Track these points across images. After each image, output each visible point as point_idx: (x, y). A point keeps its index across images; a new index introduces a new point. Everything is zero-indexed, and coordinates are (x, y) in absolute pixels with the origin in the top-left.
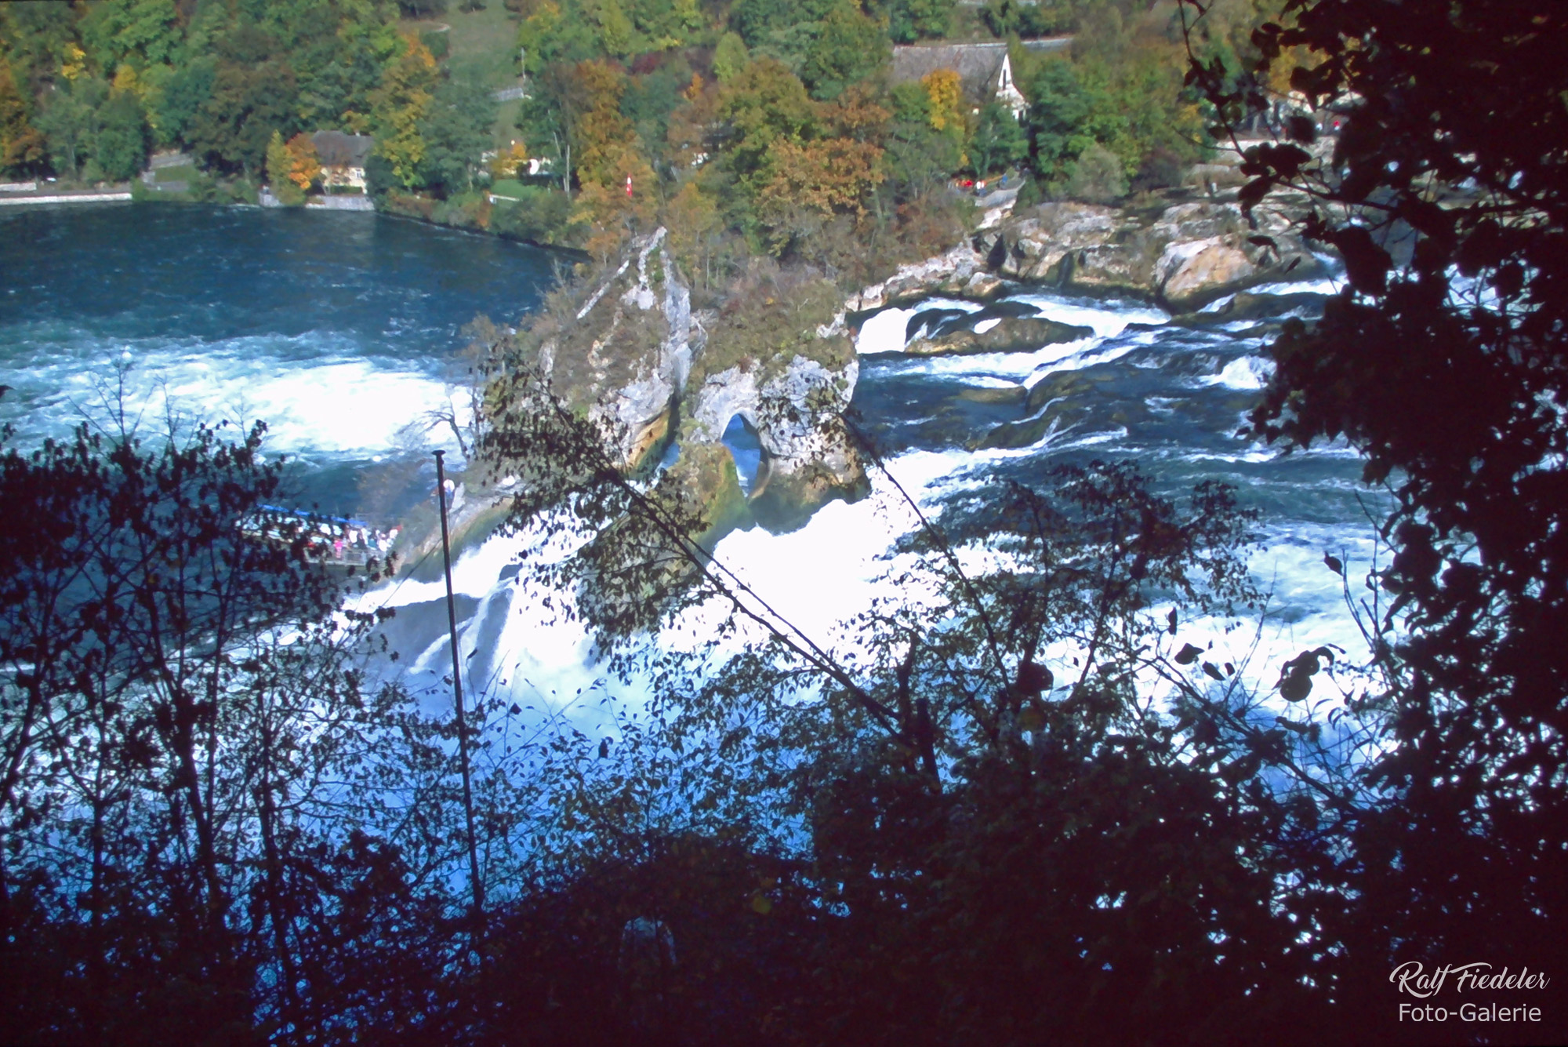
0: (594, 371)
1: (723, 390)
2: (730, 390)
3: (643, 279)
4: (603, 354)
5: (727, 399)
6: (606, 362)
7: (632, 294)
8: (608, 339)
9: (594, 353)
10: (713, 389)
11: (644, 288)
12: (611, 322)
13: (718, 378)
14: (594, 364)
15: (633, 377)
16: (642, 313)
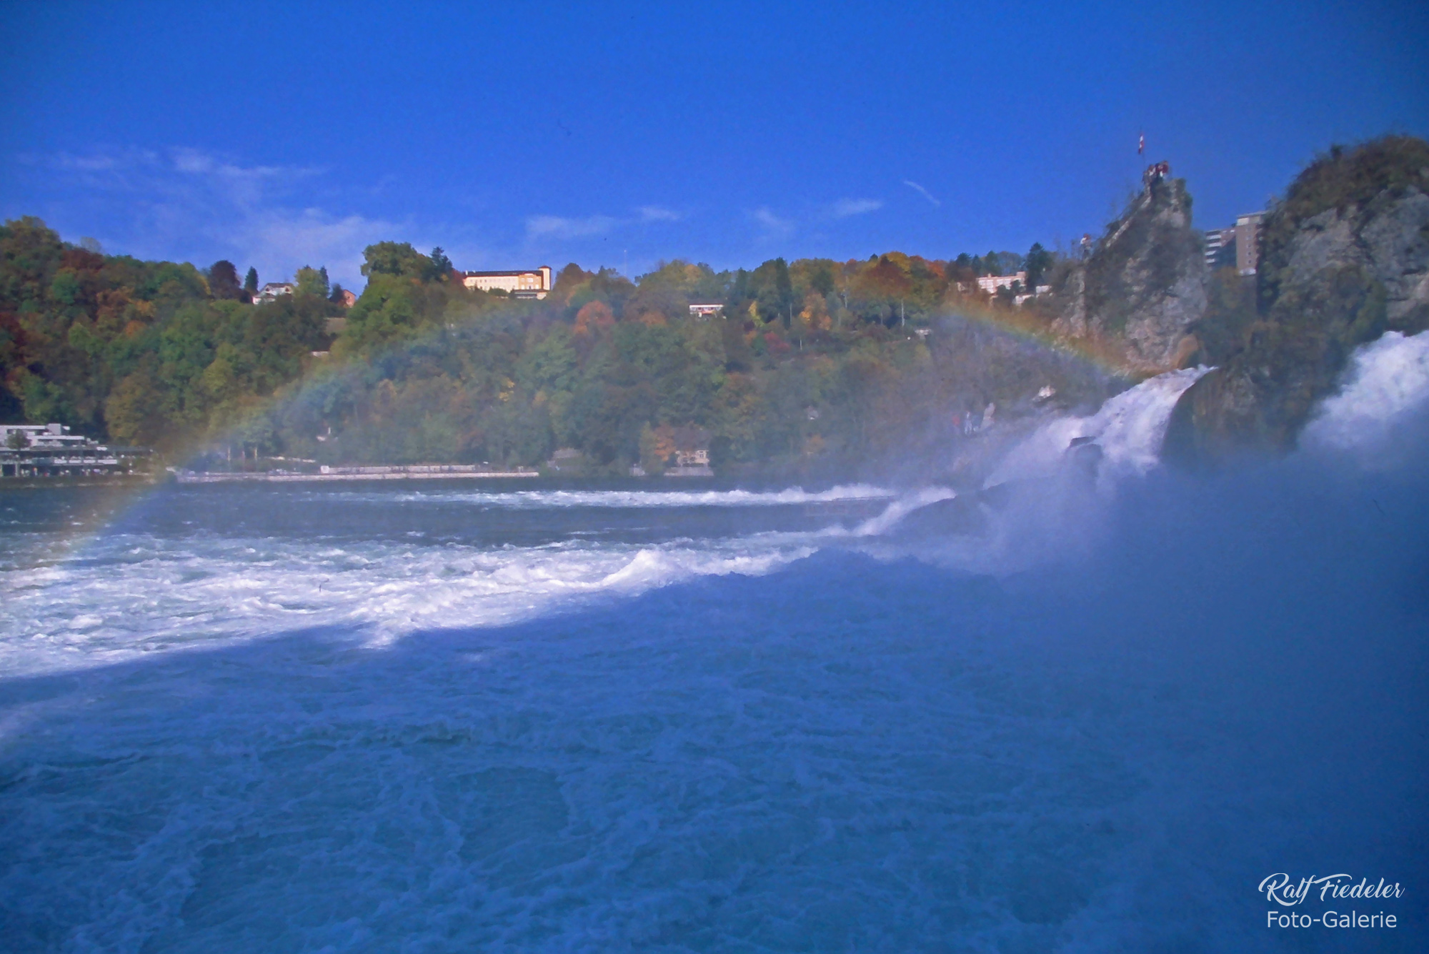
0: (1130, 285)
1: (1319, 237)
2: (1329, 233)
3: (1174, 201)
4: (1138, 269)
5: (1327, 242)
6: (1144, 274)
7: (1164, 214)
8: (1143, 255)
9: (1127, 271)
10: (1308, 235)
11: (1175, 210)
12: (1146, 241)
13: (1318, 220)
14: (1129, 280)
15: (1182, 274)
16: (1177, 229)
